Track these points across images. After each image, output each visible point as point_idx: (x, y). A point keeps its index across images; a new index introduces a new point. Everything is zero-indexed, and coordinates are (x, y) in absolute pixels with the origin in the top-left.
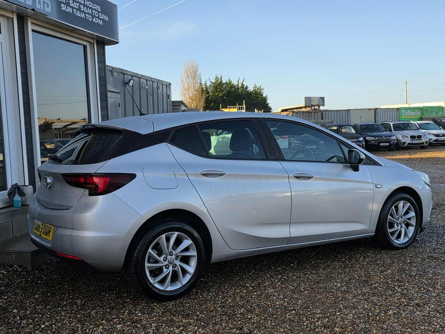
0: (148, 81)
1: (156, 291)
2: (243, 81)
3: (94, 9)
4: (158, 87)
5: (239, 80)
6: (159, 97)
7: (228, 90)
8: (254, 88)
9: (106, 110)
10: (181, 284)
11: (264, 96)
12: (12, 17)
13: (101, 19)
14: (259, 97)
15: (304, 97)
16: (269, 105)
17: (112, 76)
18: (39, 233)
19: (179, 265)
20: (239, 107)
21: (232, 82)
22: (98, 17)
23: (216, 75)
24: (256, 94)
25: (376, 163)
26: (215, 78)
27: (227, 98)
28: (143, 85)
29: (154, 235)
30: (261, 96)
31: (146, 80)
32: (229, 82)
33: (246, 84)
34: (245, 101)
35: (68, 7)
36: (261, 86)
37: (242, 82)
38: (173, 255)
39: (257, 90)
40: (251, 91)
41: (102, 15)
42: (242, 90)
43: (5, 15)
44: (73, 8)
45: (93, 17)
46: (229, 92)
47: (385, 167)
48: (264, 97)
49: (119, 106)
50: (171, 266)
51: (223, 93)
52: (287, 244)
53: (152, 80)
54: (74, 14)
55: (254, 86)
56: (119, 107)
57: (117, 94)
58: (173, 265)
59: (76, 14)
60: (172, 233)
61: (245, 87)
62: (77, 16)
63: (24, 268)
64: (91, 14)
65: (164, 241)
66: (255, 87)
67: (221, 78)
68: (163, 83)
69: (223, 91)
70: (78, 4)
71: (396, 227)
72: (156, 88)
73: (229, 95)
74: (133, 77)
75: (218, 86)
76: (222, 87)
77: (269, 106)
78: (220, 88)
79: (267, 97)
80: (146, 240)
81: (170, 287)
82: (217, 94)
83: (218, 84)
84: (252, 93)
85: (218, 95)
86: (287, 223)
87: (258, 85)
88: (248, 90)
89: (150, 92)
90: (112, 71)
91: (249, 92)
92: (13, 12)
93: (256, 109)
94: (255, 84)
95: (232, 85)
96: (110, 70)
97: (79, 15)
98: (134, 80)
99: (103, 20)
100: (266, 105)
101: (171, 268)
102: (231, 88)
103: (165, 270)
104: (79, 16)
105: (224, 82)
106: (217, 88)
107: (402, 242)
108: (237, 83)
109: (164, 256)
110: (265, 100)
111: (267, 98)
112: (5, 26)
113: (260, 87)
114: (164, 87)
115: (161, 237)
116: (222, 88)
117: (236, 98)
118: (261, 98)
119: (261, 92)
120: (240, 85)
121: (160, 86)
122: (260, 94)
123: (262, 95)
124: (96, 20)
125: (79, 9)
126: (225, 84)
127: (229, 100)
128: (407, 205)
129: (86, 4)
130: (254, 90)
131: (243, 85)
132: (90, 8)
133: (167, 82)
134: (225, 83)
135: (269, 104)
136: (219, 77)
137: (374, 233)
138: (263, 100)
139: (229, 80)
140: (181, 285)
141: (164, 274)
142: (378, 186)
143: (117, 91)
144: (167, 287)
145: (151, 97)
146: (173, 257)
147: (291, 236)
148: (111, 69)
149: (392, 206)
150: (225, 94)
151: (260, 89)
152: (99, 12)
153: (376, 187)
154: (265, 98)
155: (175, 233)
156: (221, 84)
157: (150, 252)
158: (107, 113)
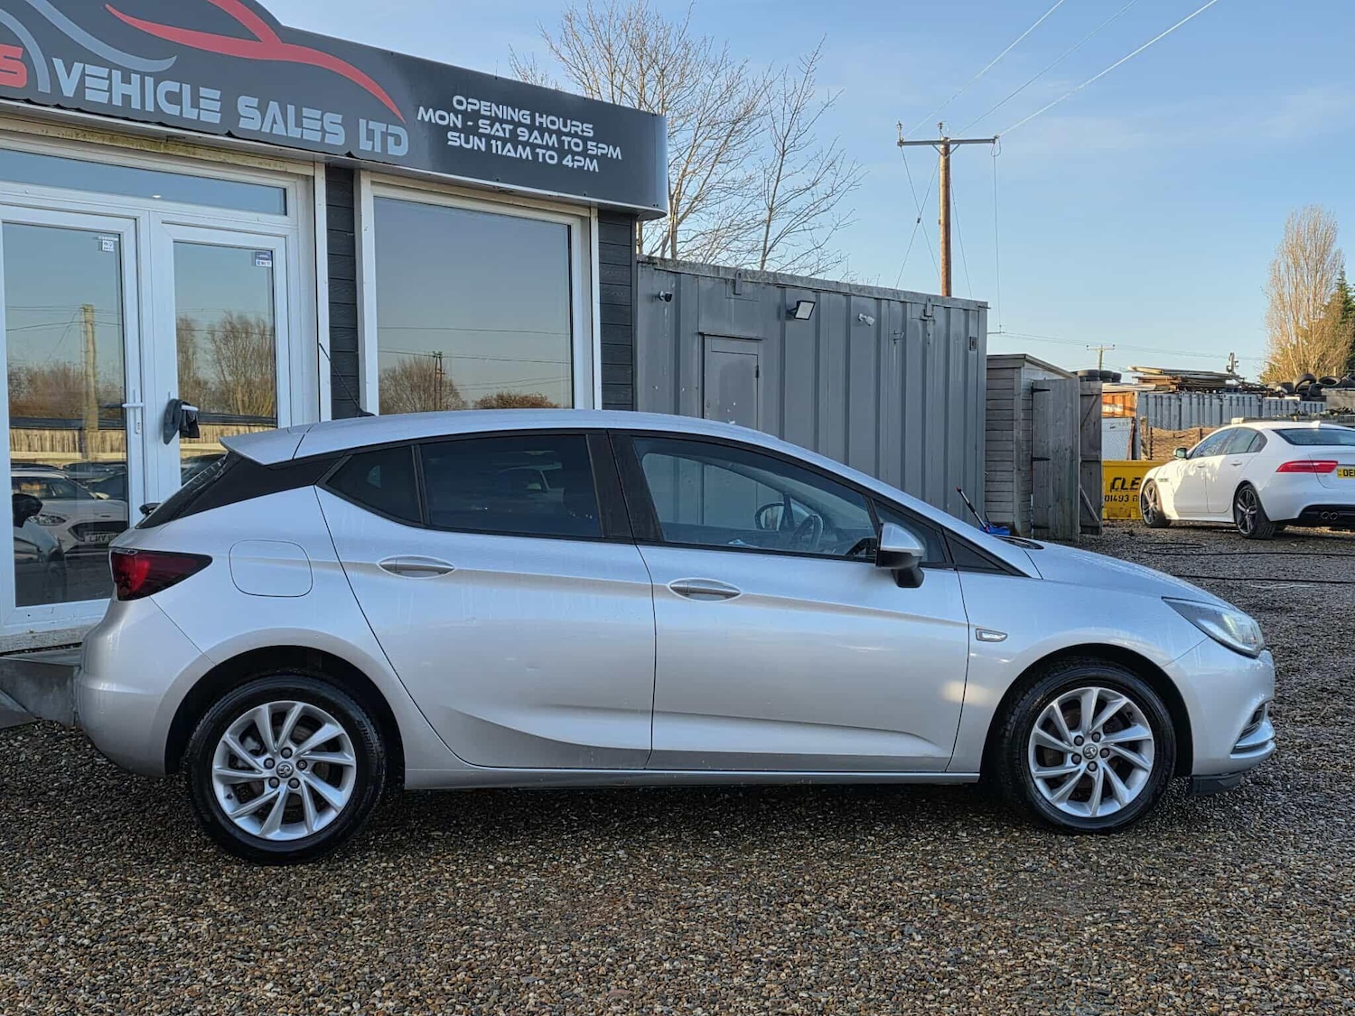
0: (884, 302)
1: (238, 835)
3: (568, 134)
4: (926, 318)
10: (308, 830)
12: (311, 173)
13: (592, 158)
17: (735, 294)
19: (305, 782)
22: (584, 154)
25: (1006, 568)
28: (861, 315)
31: (876, 299)
35: (471, 137)
38: (291, 755)
41: (597, 147)
43: (289, 171)
44: (489, 138)
45: (562, 152)
47: (1041, 583)
49: (757, 376)
50: (284, 782)
52: (645, 769)
53: (902, 299)
54: (494, 151)
56: (755, 379)
57: (754, 344)
58: (290, 782)
59: (500, 153)
60: (288, 704)
62: (506, 157)
64: (556, 146)
65: (265, 721)
68: (949, 306)
70: (508, 127)
71: (1069, 763)
72: (918, 321)
74: (822, 294)
81: (278, 831)
86: (643, 712)
89: (892, 332)
90: (734, 281)
92: (314, 163)
96: (726, 281)
97: (512, 154)
98: (814, 303)
99: (602, 159)
101: (283, 787)
103: (268, 789)
104: (512, 158)
107: (1094, 812)
109: (268, 756)
112: (299, 195)
114: (957, 315)
121: (938, 313)
124: (573, 161)
125: (514, 140)
128: (1118, 702)
129: (537, 124)
132: (551, 132)
133: (970, 301)
137: (979, 775)
140: (307, 832)
141: (262, 798)
142: (985, 636)
143: (754, 335)
144: (270, 830)
145: (896, 348)
146: (293, 761)
147: (654, 748)
148: (731, 277)
149: (1050, 698)
152: (585, 140)
153: (980, 639)
155: (295, 704)
157: (228, 742)
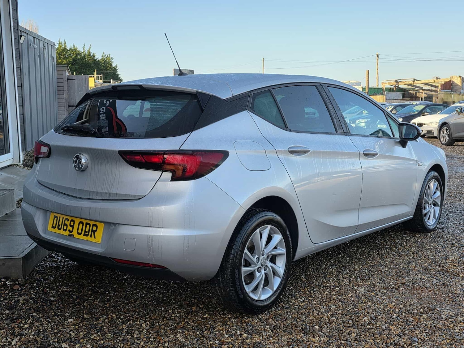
0: (35, 39)
2: (90, 48)
4: (44, 47)
5: (85, 46)
6: (45, 59)
7: (73, 57)
8: (102, 56)
9: (20, 70)
10: (272, 290)
11: (114, 65)
14: (108, 67)
15: (173, 69)
16: (119, 76)
18: (67, 233)
19: (271, 266)
20: (98, 77)
21: (77, 49)
23: (59, 40)
24: (104, 63)
26: (58, 43)
27: (72, 66)
28: (31, 44)
29: (251, 230)
30: (110, 66)
31: (34, 37)
32: (74, 48)
33: (93, 52)
34: (97, 71)
36: (110, 55)
37: (88, 50)
38: (264, 254)
39: (105, 59)
40: (99, 59)
42: (89, 58)
46: (74, 60)
48: (113, 67)
50: (263, 268)
51: (67, 60)
52: (354, 233)
53: (39, 39)
55: (102, 55)
58: (265, 268)
60: (266, 227)
61: (92, 54)
63: (14, 281)
65: (258, 238)
66: (104, 55)
67: (65, 43)
68: (48, 43)
69: (67, 58)
71: (428, 208)
72: (42, 48)
73: (74, 62)
75: (62, 52)
76: (66, 53)
77: (120, 78)
78: (64, 55)
79: (117, 67)
80: (243, 238)
81: (262, 295)
82: (60, 61)
83: (62, 50)
84: (101, 62)
85: (62, 62)
87: (107, 54)
88: (95, 58)
89: (37, 51)
91: (97, 60)
93: (112, 80)
94: (104, 53)
95: (78, 52)
98: (25, 37)
100: (116, 75)
101: (263, 272)
102: (77, 55)
103: (258, 274)
105: (68, 48)
106: (60, 54)
107: (431, 223)
108: (83, 50)
109: (257, 256)
110: (115, 70)
111: (117, 69)
113: (108, 56)
114: (50, 46)
115: (256, 233)
116: (66, 55)
117: (83, 66)
118: (110, 68)
119: (110, 61)
120: (86, 53)
121: (46, 45)
122: (109, 64)
123: (112, 65)
126: (69, 51)
127: (75, 69)
130: (102, 59)
131: (89, 52)
133: (52, 42)
134: (70, 49)
135: (119, 74)
136: (63, 42)
137: (414, 216)
138: (114, 70)
139: (74, 46)
141: (257, 280)
144: (260, 295)
145: (39, 58)
146: (265, 257)
150: (70, 62)
151: (108, 57)
154: (115, 68)
155: (267, 227)
156: (65, 50)
157: (247, 252)
158: (20, 75)
